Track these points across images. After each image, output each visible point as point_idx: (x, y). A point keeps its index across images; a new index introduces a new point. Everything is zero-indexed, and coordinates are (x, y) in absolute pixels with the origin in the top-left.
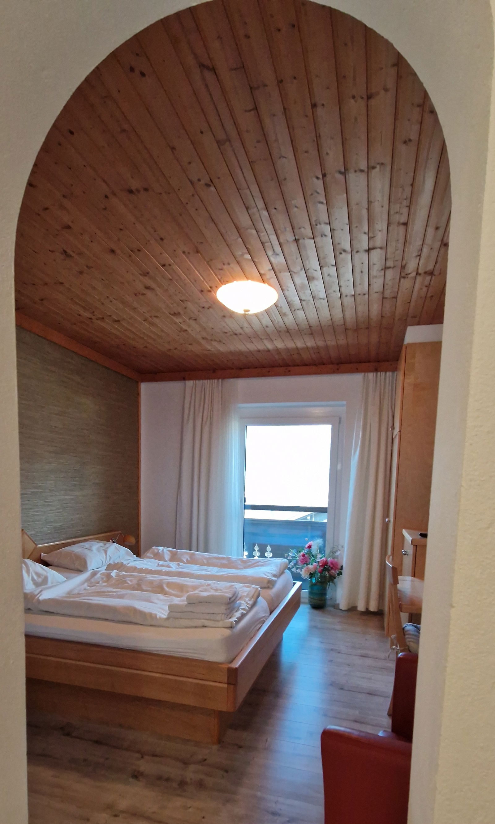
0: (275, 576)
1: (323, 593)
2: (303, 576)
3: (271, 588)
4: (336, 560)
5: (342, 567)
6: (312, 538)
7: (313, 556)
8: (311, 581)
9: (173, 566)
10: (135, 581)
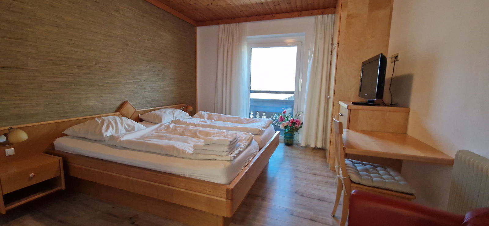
0: (263, 128)
1: (291, 137)
2: (281, 128)
3: (261, 135)
4: (299, 119)
5: (302, 123)
6: (286, 108)
7: (286, 117)
8: (285, 131)
9: (208, 122)
10: (182, 130)
